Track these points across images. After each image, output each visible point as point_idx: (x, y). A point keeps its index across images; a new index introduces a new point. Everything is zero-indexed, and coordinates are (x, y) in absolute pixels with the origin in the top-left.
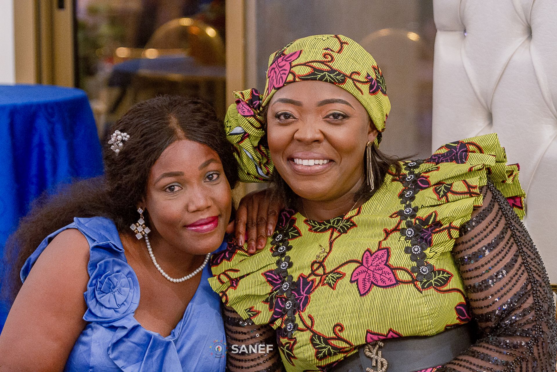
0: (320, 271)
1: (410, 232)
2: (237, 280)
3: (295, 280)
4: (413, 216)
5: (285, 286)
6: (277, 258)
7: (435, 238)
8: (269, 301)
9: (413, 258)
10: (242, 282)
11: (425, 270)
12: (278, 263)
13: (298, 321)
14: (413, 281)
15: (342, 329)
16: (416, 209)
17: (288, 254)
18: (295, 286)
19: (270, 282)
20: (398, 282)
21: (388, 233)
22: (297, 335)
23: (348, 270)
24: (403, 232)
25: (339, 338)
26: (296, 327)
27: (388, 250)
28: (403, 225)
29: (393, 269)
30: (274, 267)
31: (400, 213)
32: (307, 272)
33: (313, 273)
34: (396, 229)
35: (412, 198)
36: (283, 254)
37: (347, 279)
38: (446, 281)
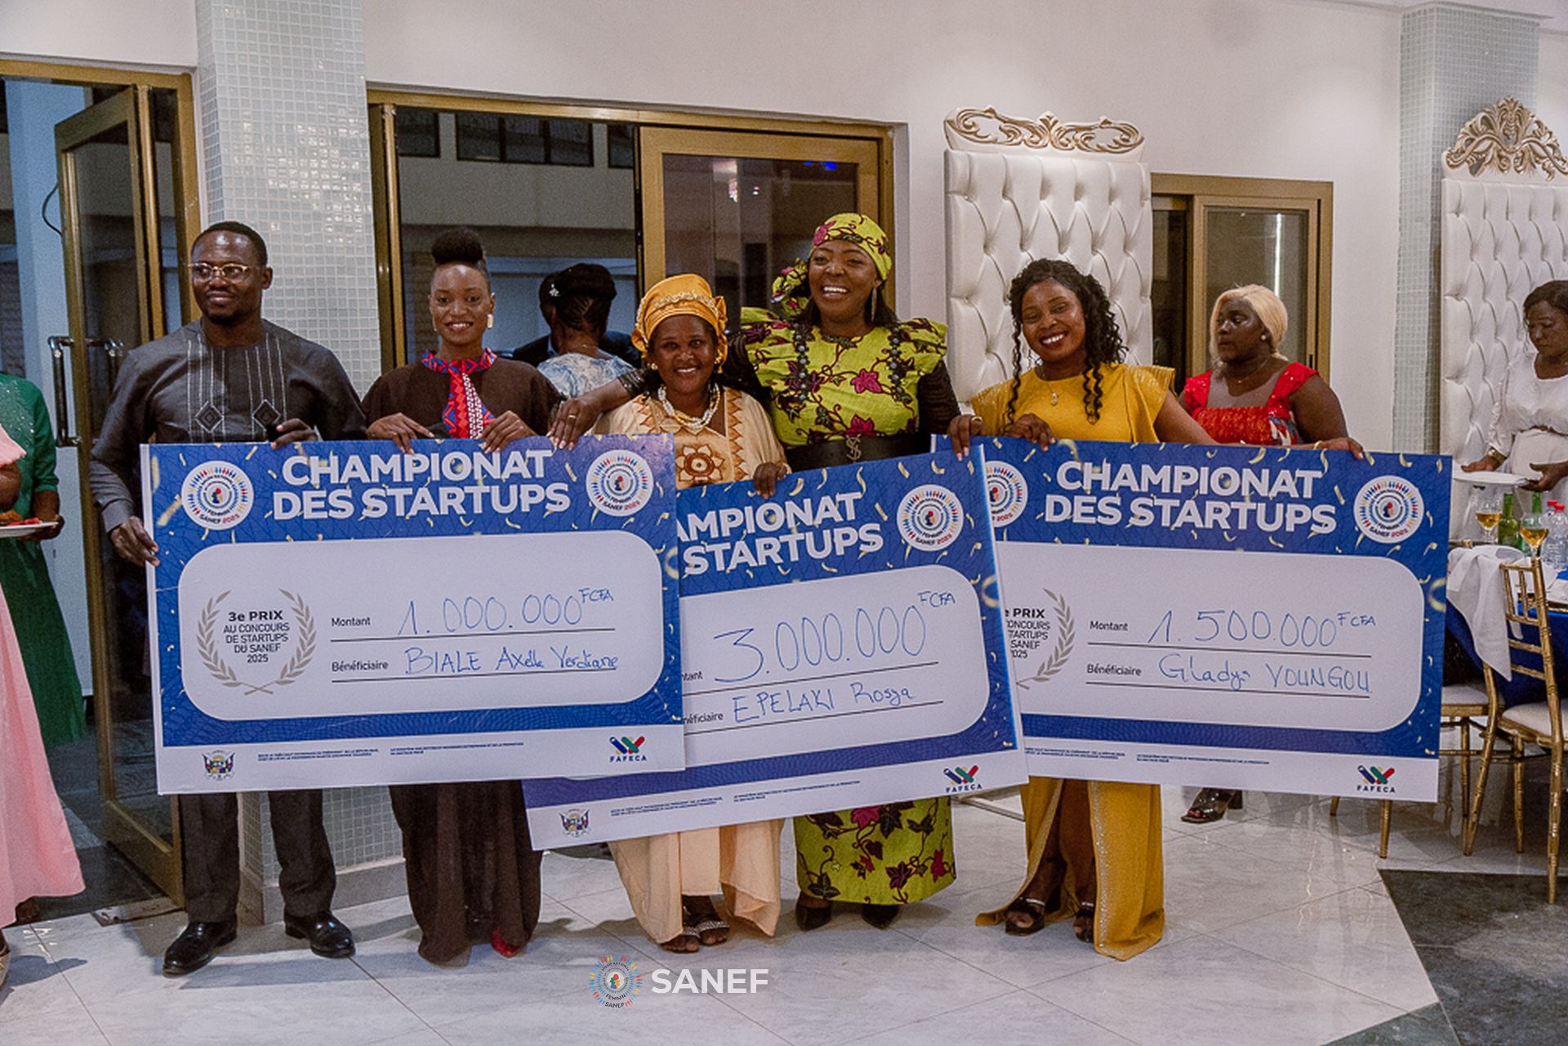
0: (828, 372)
1: (894, 365)
2: (769, 359)
3: (810, 372)
4: (898, 356)
5: (803, 375)
6: (797, 355)
7: (909, 373)
8: (787, 380)
9: (893, 382)
10: (770, 362)
11: (899, 390)
12: (799, 358)
13: (809, 395)
14: (892, 394)
15: (840, 408)
16: (900, 353)
17: (807, 354)
18: (809, 377)
19: (791, 369)
20: (883, 392)
21: (879, 361)
22: (808, 403)
23: (849, 377)
24: (889, 364)
25: (836, 413)
26: (808, 399)
27: (877, 374)
28: (890, 360)
29: (880, 385)
30: (795, 359)
31: (888, 351)
32: (819, 370)
33: (823, 372)
34: (885, 361)
35: (898, 345)
36: (802, 353)
37: (849, 380)
38: (909, 402)
